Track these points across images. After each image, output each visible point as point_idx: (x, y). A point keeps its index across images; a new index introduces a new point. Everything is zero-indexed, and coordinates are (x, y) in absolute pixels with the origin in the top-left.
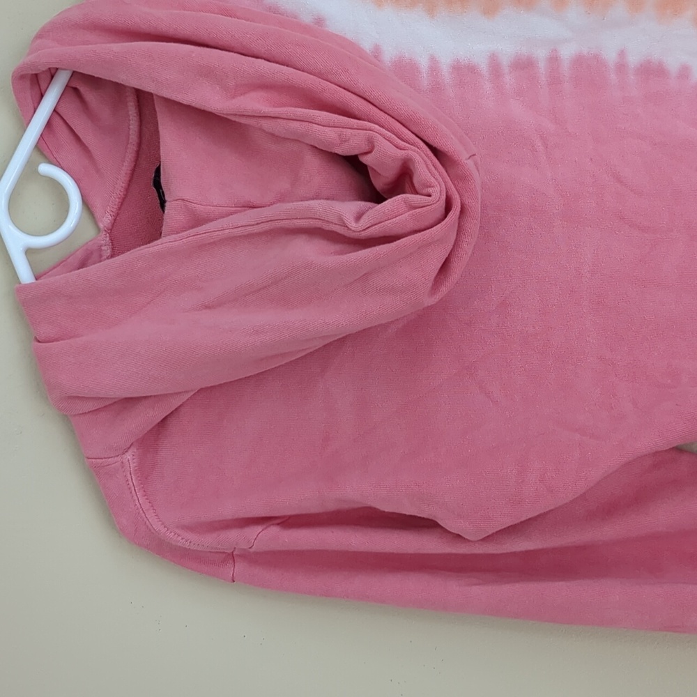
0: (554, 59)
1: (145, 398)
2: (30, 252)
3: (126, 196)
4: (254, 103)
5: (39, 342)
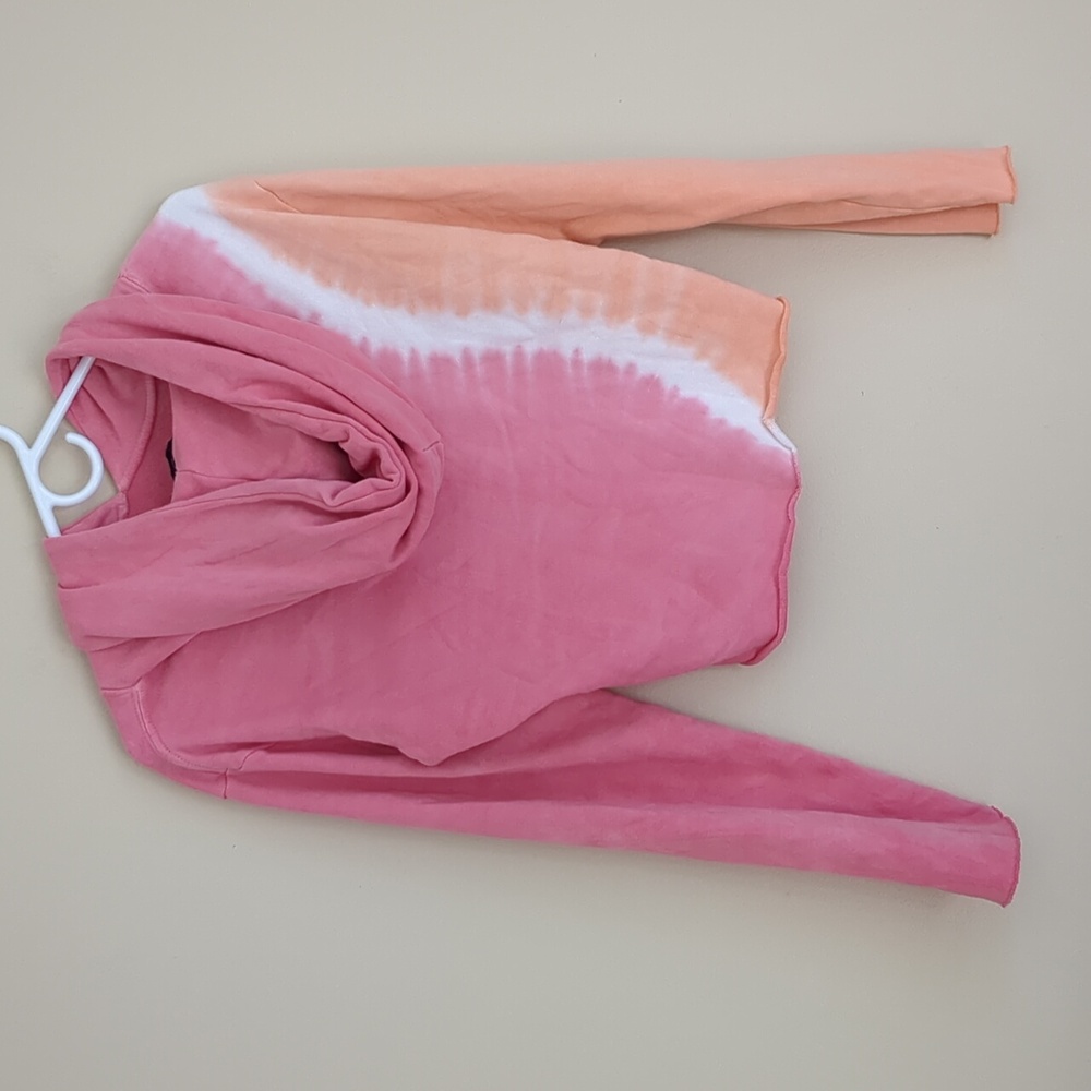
0: (519, 354)
1: (154, 638)
2: (56, 509)
3: (141, 462)
4: (250, 396)
5: (62, 587)
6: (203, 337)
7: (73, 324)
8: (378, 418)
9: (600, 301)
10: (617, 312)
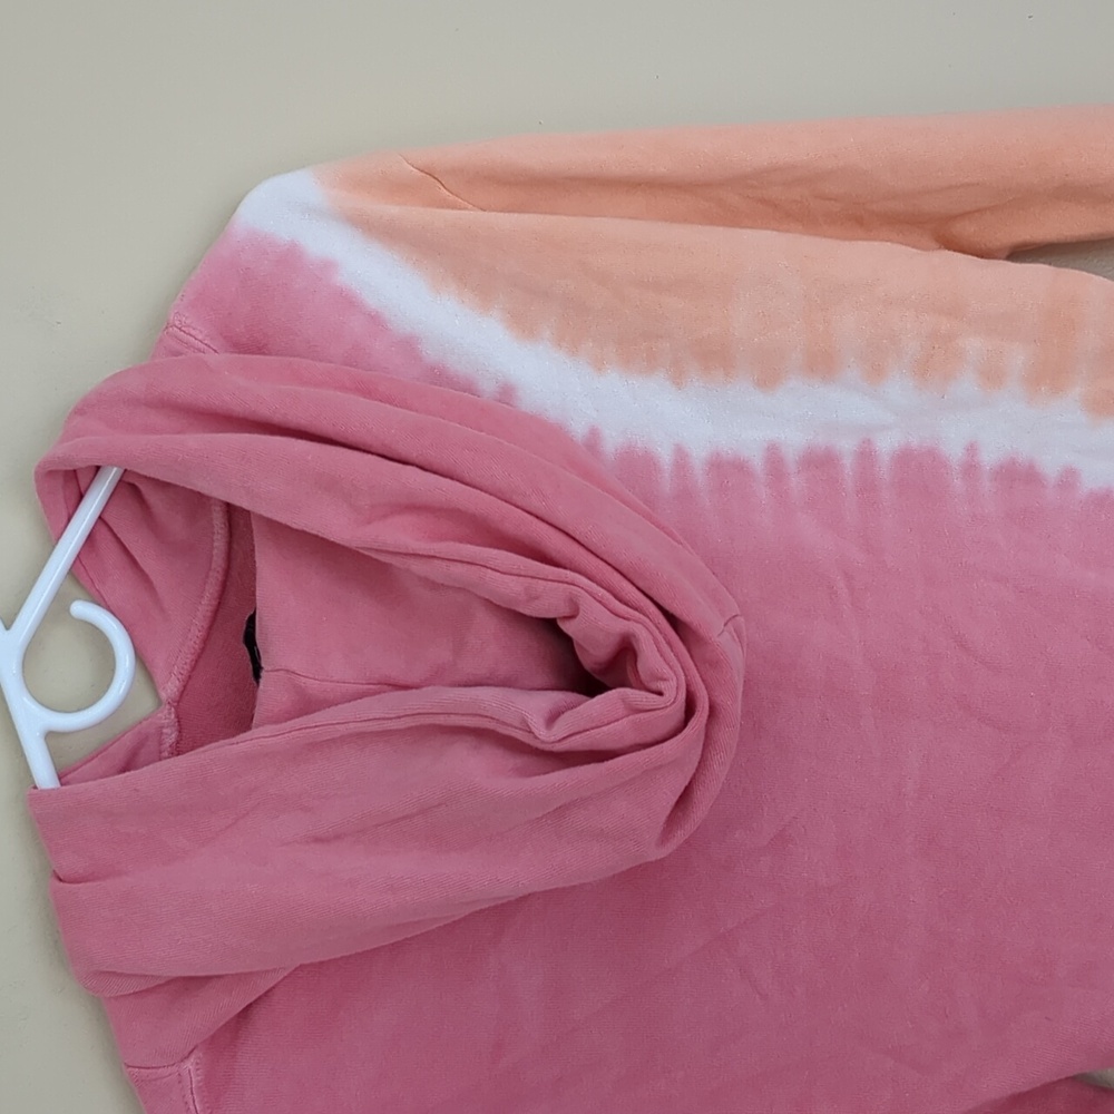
0: (866, 455)
1: (219, 977)
2: (51, 737)
3: (203, 650)
4: (398, 534)
5: (60, 880)
6: (312, 429)
7: (83, 409)
8: (631, 576)
9: (1018, 358)
10: (1047, 377)
